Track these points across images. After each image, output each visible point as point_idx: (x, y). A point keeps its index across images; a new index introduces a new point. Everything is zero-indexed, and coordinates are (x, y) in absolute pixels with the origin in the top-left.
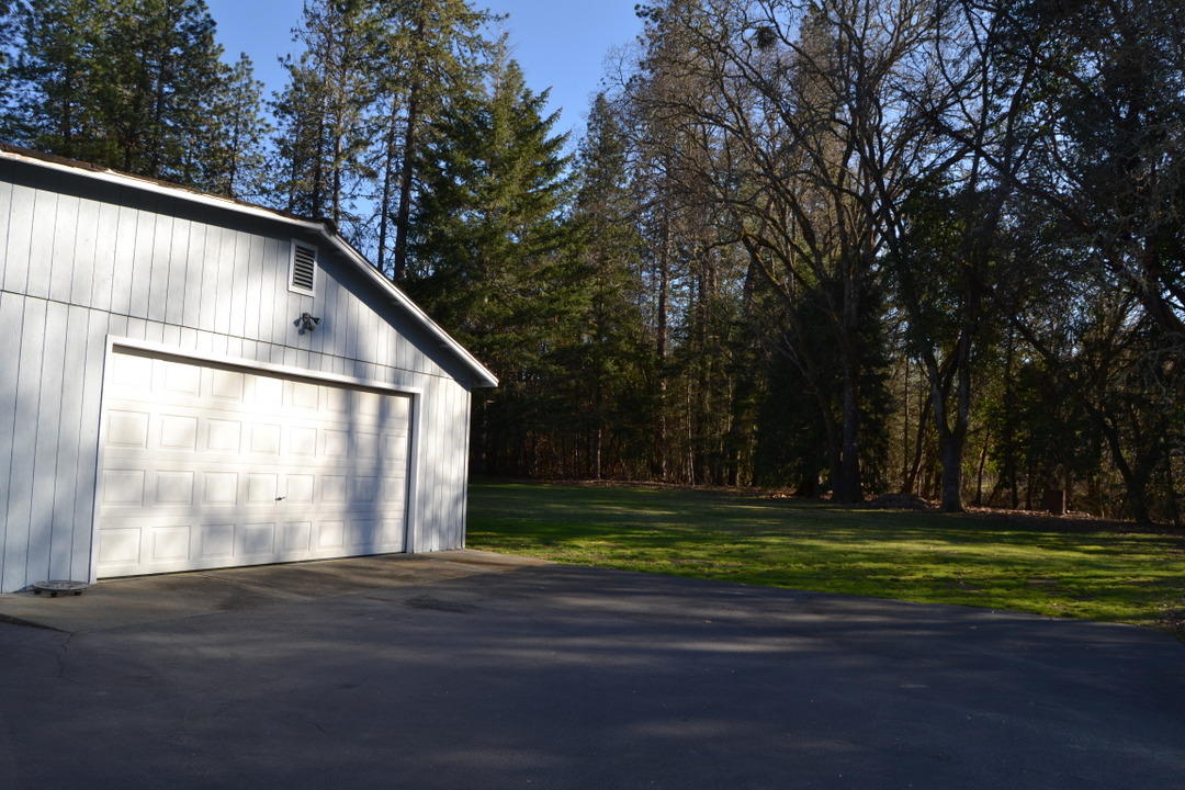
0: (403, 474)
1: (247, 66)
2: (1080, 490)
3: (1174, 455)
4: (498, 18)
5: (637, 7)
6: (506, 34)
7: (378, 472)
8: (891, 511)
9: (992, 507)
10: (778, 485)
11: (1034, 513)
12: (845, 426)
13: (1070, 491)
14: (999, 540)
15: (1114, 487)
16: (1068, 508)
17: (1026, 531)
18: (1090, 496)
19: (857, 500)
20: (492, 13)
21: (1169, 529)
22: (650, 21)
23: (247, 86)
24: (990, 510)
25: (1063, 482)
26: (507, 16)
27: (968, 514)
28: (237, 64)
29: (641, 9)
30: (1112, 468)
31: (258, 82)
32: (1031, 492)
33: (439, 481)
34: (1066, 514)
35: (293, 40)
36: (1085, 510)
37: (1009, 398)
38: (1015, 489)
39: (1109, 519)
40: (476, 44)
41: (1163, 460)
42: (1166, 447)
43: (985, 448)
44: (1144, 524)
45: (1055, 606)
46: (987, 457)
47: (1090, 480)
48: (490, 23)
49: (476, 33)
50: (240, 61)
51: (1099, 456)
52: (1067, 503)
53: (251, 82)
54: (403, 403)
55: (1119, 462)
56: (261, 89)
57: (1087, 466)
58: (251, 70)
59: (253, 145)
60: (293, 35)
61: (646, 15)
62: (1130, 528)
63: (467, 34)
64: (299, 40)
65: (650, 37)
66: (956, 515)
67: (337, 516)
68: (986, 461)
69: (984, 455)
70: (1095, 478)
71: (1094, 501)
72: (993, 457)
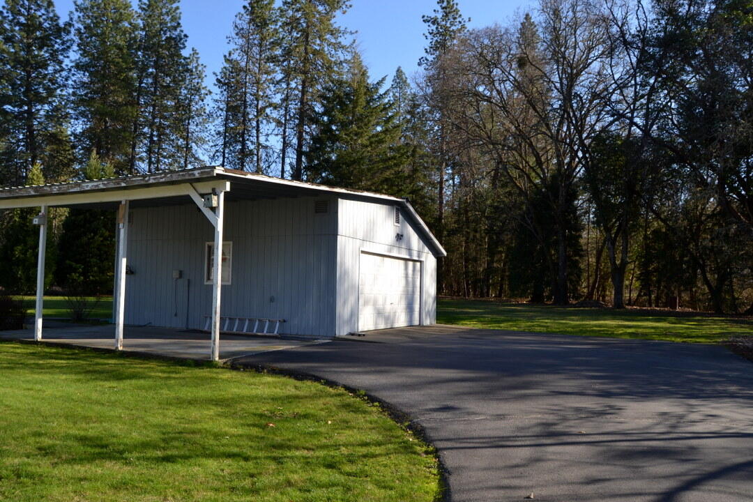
0: (419, 293)
1: (195, 56)
2: (686, 296)
3: (735, 277)
4: (351, 33)
5: (423, 17)
6: (354, 41)
7: (413, 292)
8: (587, 309)
9: (640, 306)
10: (522, 296)
11: (662, 309)
12: (560, 264)
13: (680, 297)
14: (648, 320)
15: (703, 294)
16: (679, 306)
17: (660, 316)
18: (692, 300)
19: (567, 304)
20: (349, 30)
21: (732, 316)
22: (431, 25)
23: (196, 68)
24: (638, 308)
25: (676, 292)
26: (356, 32)
27: (627, 309)
28: (190, 55)
29: (426, 18)
30: (703, 285)
31: (202, 65)
32: (658, 298)
33: (429, 295)
34: (678, 309)
35: (228, 43)
36: (688, 307)
37: (647, 247)
38: (650, 297)
39: (701, 311)
40: (338, 46)
41: (729, 280)
42: (731, 273)
43: (633, 274)
44: (719, 312)
45: (679, 340)
46: (635, 279)
47: (691, 291)
48: (347, 36)
49: (338, 41)
50: (192, 52)
51: (696, 277)
52: (679, 303)
53: (198, 65)
54: (418, 264)
55: (706, 282)
56: (204, 69)
57: (689, 284)
58: (198, 58)
59: (201, 103)
60: (228, 40)
61: (429, 21)
62: (711, 315)
63: (333, 41)
64: (231, 43)
65: (430, 34)
66: (622, 310)
67: (404, 311)
68: (634, 281)
69: (632, 278)
70: (694, 290)
71: (693, 302)
72: (638, 279)
